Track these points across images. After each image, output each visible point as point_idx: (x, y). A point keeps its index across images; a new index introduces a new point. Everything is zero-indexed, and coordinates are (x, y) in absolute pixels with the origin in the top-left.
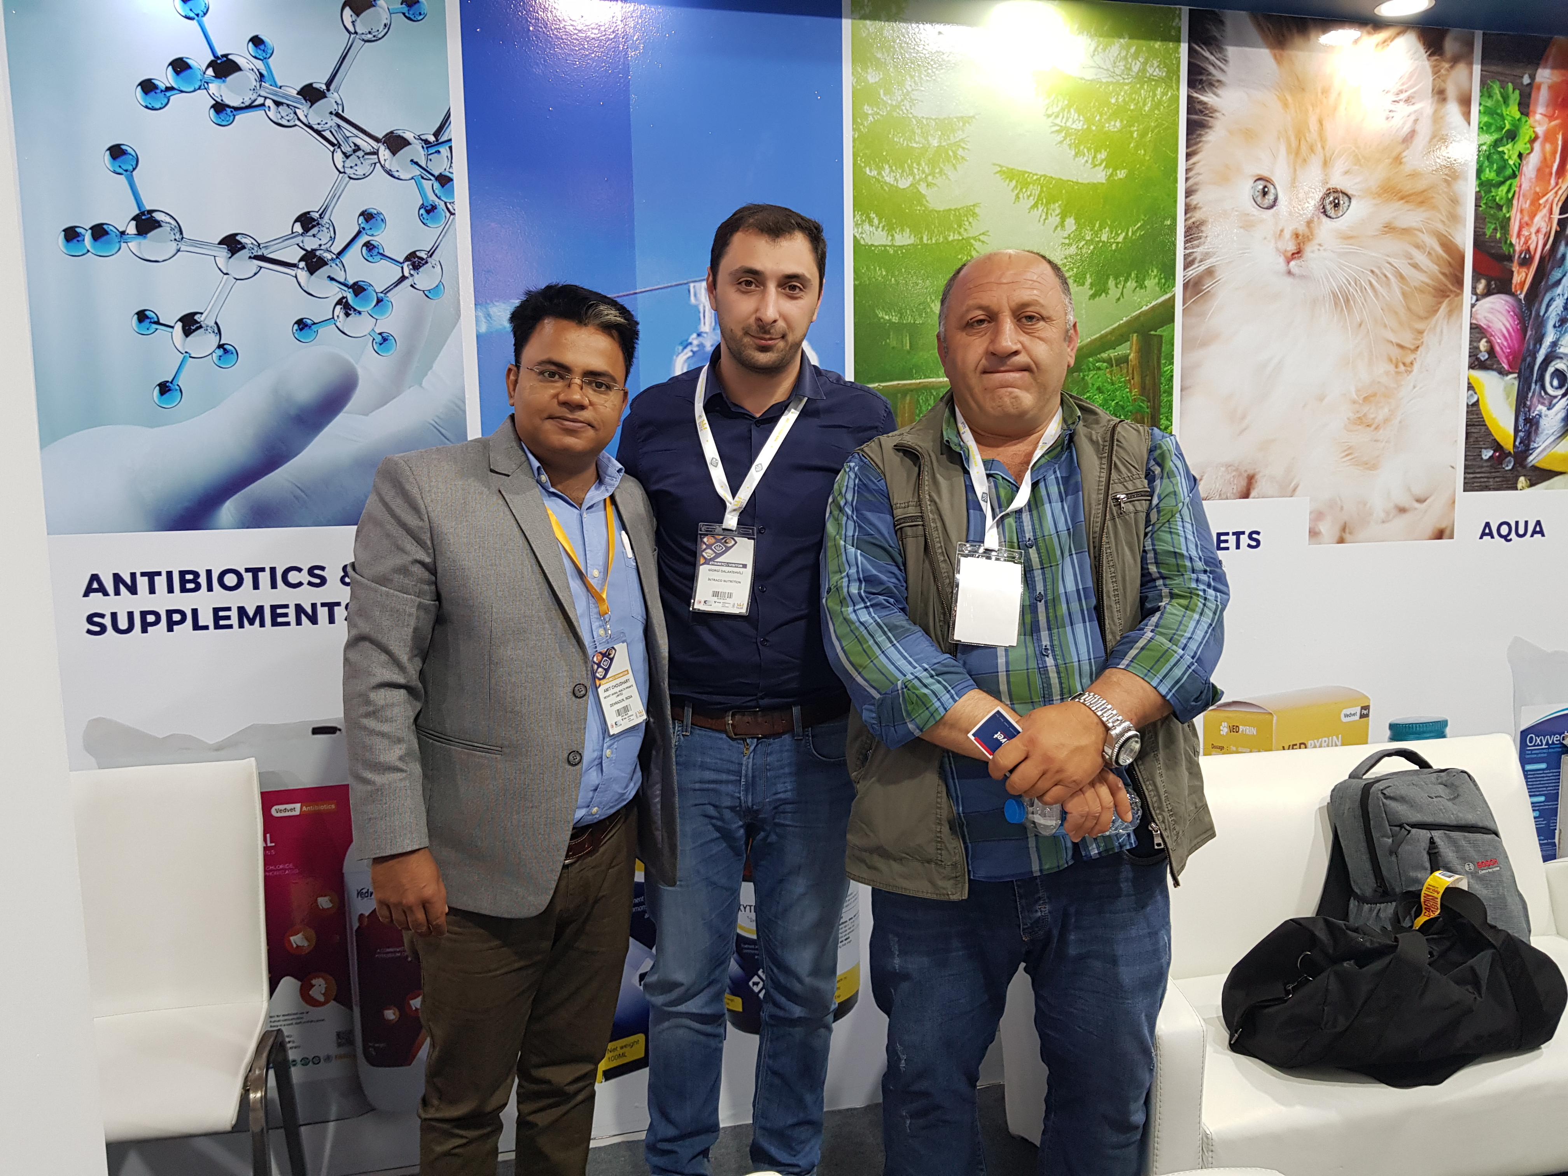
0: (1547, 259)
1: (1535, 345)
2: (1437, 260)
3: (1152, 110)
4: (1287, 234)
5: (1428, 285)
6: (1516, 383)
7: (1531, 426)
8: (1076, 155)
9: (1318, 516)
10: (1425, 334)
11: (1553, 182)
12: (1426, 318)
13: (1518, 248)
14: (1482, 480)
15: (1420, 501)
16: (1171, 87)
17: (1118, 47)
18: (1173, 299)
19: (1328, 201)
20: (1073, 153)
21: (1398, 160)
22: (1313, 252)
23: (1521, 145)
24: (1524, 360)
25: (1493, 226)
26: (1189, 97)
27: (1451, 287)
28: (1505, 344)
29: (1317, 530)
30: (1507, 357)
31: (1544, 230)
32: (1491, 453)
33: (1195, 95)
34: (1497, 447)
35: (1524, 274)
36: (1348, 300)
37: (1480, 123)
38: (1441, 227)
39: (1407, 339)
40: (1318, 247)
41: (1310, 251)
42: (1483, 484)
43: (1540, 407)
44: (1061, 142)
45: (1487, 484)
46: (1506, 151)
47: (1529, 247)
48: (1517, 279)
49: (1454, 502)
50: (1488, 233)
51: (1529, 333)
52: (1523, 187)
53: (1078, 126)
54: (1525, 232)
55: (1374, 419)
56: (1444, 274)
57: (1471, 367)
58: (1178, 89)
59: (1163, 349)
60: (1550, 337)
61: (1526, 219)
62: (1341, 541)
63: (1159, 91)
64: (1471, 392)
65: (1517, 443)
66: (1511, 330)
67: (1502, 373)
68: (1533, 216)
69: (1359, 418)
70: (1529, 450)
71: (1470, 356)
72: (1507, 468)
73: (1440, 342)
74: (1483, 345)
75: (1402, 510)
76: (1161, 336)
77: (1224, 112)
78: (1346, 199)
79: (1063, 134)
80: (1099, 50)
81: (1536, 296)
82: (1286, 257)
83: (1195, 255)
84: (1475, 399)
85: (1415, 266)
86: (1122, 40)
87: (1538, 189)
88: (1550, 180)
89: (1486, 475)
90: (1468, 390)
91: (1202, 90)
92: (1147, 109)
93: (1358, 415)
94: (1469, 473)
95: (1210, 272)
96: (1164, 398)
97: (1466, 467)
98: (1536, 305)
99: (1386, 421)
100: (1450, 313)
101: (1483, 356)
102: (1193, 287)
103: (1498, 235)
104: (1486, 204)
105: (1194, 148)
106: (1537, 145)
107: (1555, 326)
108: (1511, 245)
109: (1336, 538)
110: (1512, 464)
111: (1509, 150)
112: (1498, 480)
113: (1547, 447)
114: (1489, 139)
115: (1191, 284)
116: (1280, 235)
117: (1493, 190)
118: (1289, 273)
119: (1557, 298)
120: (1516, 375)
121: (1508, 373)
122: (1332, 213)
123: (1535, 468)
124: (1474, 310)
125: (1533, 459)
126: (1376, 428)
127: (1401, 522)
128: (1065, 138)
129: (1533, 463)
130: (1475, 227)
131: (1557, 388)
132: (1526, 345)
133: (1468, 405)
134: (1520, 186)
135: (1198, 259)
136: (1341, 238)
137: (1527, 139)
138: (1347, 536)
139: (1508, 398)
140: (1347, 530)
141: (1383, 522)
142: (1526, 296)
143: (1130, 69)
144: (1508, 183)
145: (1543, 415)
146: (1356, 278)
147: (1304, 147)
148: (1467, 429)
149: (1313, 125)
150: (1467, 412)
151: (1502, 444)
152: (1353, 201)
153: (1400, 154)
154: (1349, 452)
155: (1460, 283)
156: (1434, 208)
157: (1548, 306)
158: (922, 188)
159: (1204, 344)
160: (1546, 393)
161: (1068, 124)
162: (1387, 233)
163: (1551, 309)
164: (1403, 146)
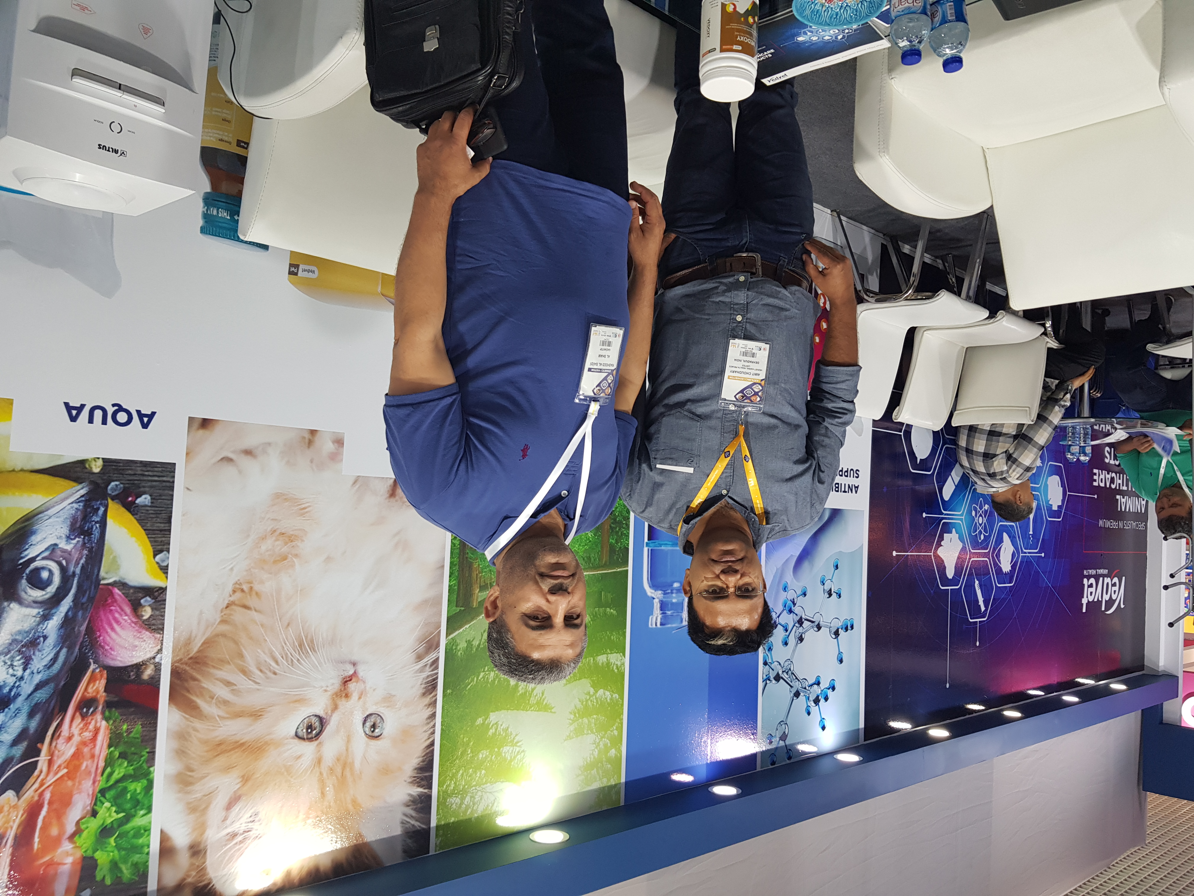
0: (56, 710)
1: (75, 615)
2: (202, 692)
3: (458, 772)
4: (355, 696)
5: (214, 667)
6: (102, 573)
7: (81, 527)
8: (508, 728)
9: (335, 457)
10: (218, 620)
11: (47, 796)
12: (217, 635)
13: (99, 716)
14: (150, 473)
15: (228, 460)
16: (443, 792)
17: (479, 810)
18: (448, 634)
19: (318, 730)
20: (509, 730)
21: (245, 779)
22: (333, 684)
23: (94, 825)
24: (91, 599)
25: (132, 735)
26: (430, 787)
27: (188, 668)
28: (117, 615)
29: (336, 444)
30: (116, 601)
31: (61, 741)
32: (139, 501)
33: (426, 791)
34: (131, 507)
35: (90, 690)
36: (300, 646)
37: (149, 835)
38: (197, 724)
39: (239, 615)
40: (328, 689)
41: (335, 683)
42: (149, 469)
43: (69, 547)
44: (517, 735)
45: (144, 469)
46: (115, 814)
47: (83, 719)
48: (100, 685)
49: (187, 454)
50: (138, 727)
51: (83, 628)
52: (91, 782)
53: (505, 749)
54: (88, 735)
55: (277, 540)
56: (195, 679)
57: (163, 590)
58: (439, 792)
59: (455, 596)
60: (53, 626)
61: (86, 750)
62: (313, 432)
63: (453, 786)
64: (165, 564)
65: (102, 509)
66: (109, 630)
67: (122, 585)
68: (77, 755)
69: (292, 541)
70: (86, 501)
71: (165, 600)
72: (117, 483)
73: (201, 613)
74: (147, 613)
75: (248, 452)
76: (457, 606)
77: (405, 783)
78: (300, 734)
79: (515, 741)
80: (491, 805)
81: (72, 669)
82: (358, 677)
83: (431, 669)
84: (158, 557)
85: (228, 684)
86: (476, 815)
87: (70, 783)
88: (51, 797)
89: (145, 478)
90: (167, 566)
91: (420, 796)
92: (461, 772)
93: (293, 544)
94: (168, 482)
95: (419, 658)
96: (456, 560)
97: (172, 488)
98: (72, 659)
99: (264, 538)
100: (188, 642)
101: (147, 601)
102: (432, 645)
103: (125, 727)
104: (142, 756)
105: (428, 751)
106: (70, 828)
107: (45, 637)
108: (107, 719)
109: (318, 434)
110: (109, 487)
111: (110, 816)
112: (130, 472)
113: (58, 503)
114: (138, 821)
115: (434, 647)
116: (362, 694)
117: (132, 772)
118: (354, 664)
119: (41, 668)
120: (102, 582)
121: (114, 584)
122: (314, 720)
123: (78, 480)
124: (159, 647)
125: (81, 490)
126: (275, 531)
127: (250, 442)
128: (514, 739)
129: (80, 486)
130: (155, 730)
131: (43, 568)
132: (88, 615)
133: (168, 552)
134: (94, 782)
135: (428, 666)
136: (306, 700)
137: (85, 834)
138: (307, 436)
139: (115, 557)
140: (307, 441)
141: (269, 444)
142: (89, 667)
143: (471, 797)
144: (111, 782)
145: (65, 540)
146: (292, 665)
147: (339, 770)
148: (170, 526)
149: (330, 790)
150: (169, 544)
151: (123, 510)
152: (293, 733)
153: (243, 785)
154: (303, 511)
155: (176, 673)
156: (205, 742)
157: (54, 660)
158: (592, 691)
159: (425, 602)
160: (59, 564)
161: (512, 748)
162: (258, 711)
163: (51, 656)
164: (240, 792)
